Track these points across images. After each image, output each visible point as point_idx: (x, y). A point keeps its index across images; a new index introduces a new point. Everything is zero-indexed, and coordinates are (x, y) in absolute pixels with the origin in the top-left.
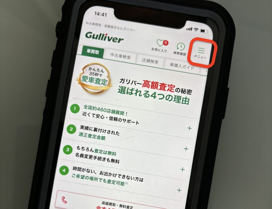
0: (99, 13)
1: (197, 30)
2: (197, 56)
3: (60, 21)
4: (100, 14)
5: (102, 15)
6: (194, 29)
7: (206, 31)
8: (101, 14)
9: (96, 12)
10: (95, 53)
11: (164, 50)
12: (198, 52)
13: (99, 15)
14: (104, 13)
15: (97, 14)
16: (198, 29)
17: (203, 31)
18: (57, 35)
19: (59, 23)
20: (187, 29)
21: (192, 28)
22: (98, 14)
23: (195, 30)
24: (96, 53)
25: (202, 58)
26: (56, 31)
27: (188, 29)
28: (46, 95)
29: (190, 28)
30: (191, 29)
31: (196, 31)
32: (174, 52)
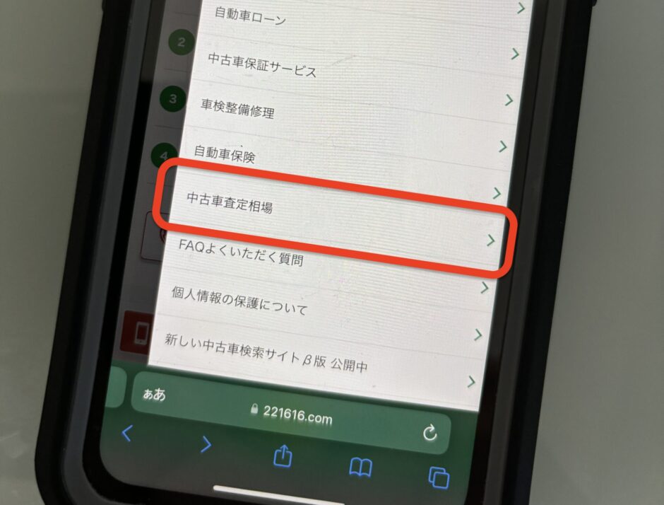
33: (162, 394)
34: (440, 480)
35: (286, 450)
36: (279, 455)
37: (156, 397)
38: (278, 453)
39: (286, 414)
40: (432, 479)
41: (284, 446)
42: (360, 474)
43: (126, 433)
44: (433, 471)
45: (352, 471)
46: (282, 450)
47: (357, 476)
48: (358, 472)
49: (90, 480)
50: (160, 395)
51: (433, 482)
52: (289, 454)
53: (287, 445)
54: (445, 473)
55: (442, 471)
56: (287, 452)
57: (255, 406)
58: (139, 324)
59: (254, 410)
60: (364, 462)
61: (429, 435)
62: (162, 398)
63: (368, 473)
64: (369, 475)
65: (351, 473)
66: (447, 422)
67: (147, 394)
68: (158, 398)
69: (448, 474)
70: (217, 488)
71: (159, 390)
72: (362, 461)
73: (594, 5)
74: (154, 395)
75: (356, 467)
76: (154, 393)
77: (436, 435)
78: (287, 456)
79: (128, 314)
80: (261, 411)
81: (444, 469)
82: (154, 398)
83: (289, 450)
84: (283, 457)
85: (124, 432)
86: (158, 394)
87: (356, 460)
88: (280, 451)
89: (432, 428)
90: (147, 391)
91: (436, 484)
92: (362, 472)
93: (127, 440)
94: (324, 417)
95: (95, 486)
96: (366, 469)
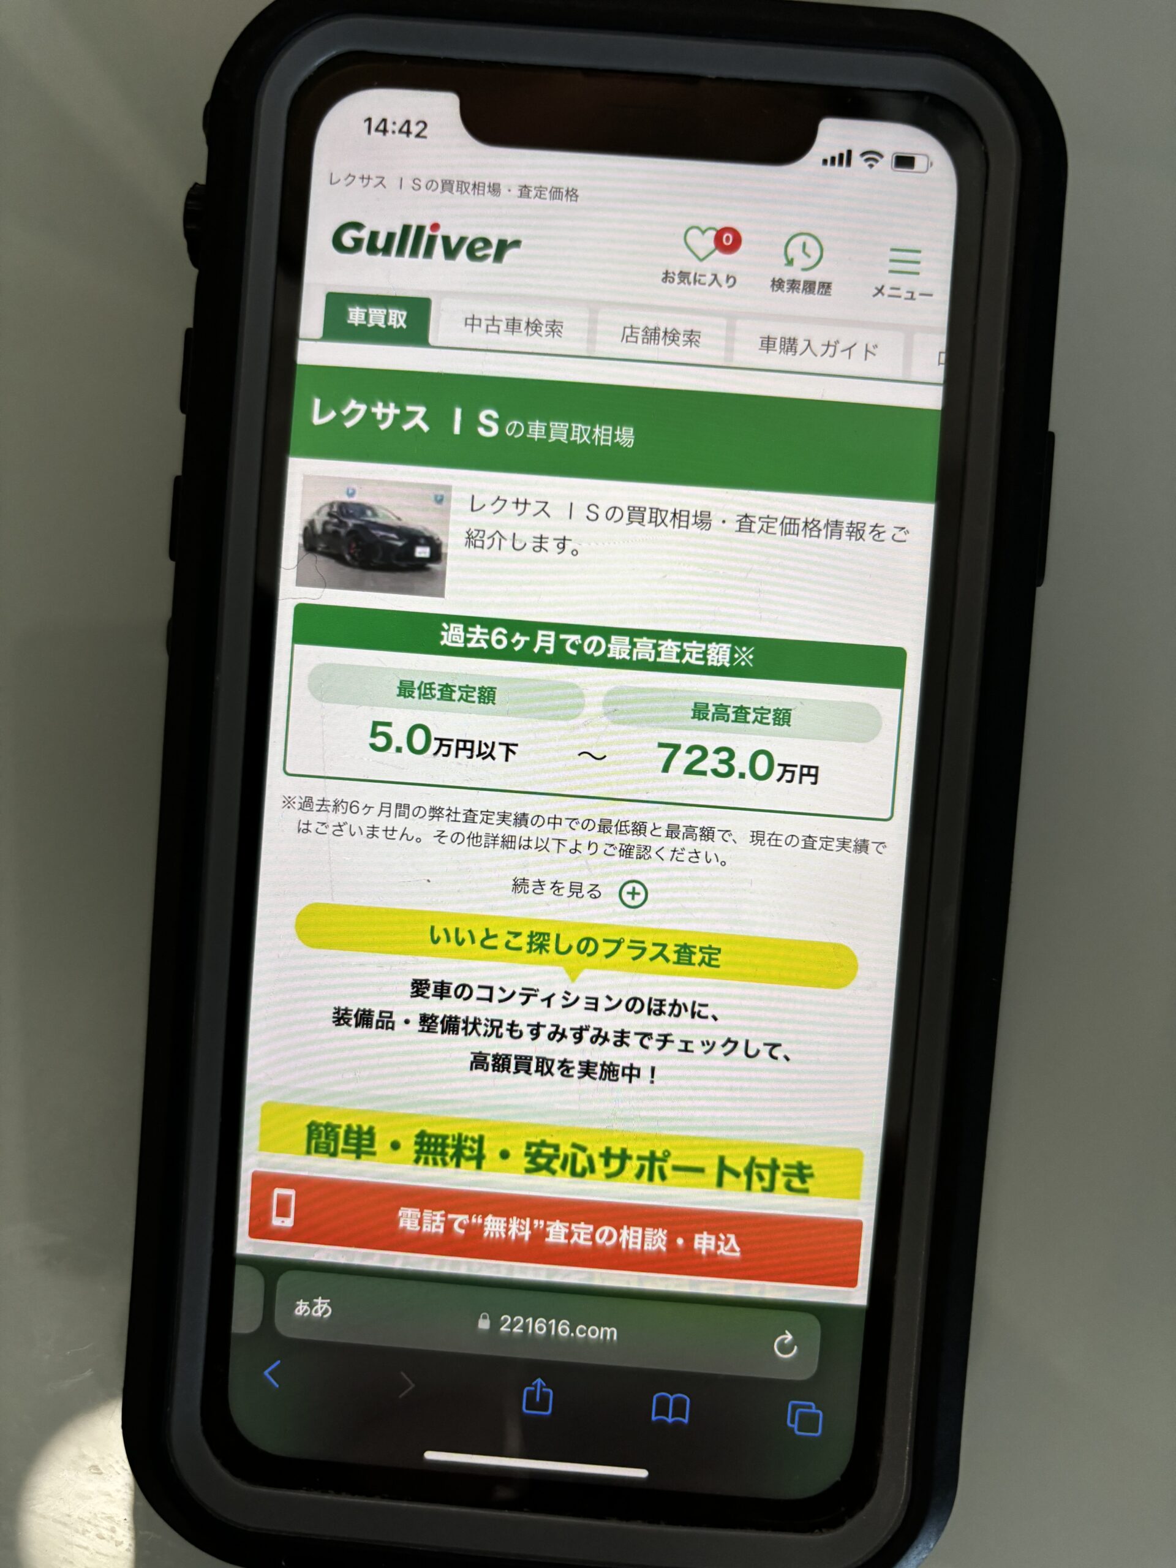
0: (384, 120)
1: (876, 161)
2: (887, 291)
3: (202, 180)
4: (390, 127)
5: (400, 131)
6: (863, 154)
7: (920, 163)
8: (397, 128)
9: (369, 120)
10: (390, 323)
11: (722, 278)
12: (891, 271)
13: (385, 131)
14: (408, 122)
15: (377, 130)
16: (881, 156)
17: (904, 162)
18: (196, 254)
19: (194, 195)
20: (825, 162)
21: (849, 152)
22: (382, 127)
23: (867, 160)
24: (392, 322)
25: (912, 298)
26: (188, 234)
27: (833, 159)
28: (174, 552)
29: (841, 155)
30: (845, 159)
31: (871, 166)
32: (774, 281)
33: (325, 1306)
34: (808, 1422)
35: (542, 1387)
36: (531, 1396)
37: (316, 1312)
38: (529, 1392)
39: (538, 1327)
40: (793, 1422)
41: (539, 1380)
42: (670, 1420)
43: (271, 1374)
44: (794, 1408)
45: (656, 1414)
46: (536, 1386)
47: (665, 1421)
48: (667, 1416)
49: (216, 1453)
50: (322, 1307)
51: (795, 1426)
52: (548, 1393)
53: (542, 1380)
54: (814, 1410)
55: (810, 1407)
56: (544, 1389)
57: (485, 1317)
58: (277, 1191)
59: (484, 1324)
60: (675, 1400)
61: (784, 1348)
62: (326, 1312)
63: (684, 1417)
64: (686, 1421)
65: (654, 1418)
66: (814, 1326)
67: (301, 1308)
68: (319, 1314)
69: (819, 1412)
70: (430, 1455)
71: (319, 1300)
72: (671, 1398)
73: (1040, 585)
74: (311, 1309)
75: (662, 1409)
76: (312, 1306)
77: (796, 1347)
78: (544, 1397)
79: (257, 1178)
80: (496, 1324)
81: (812, 1404)
82: (314, 1314)
83: (547, 1387)
84: (538, 1399)
85: (266, 1373)
86: (319, 1306)
87: (663, 1396)
88: (532, 1388)
89: (789, 1337)
90: (301, 1303)
91: (799, 1430)
92: (673, 1417)
93: (272, 1385)
94: (602, 1329)
95: (225, 1464)
96: (679, 1410)
